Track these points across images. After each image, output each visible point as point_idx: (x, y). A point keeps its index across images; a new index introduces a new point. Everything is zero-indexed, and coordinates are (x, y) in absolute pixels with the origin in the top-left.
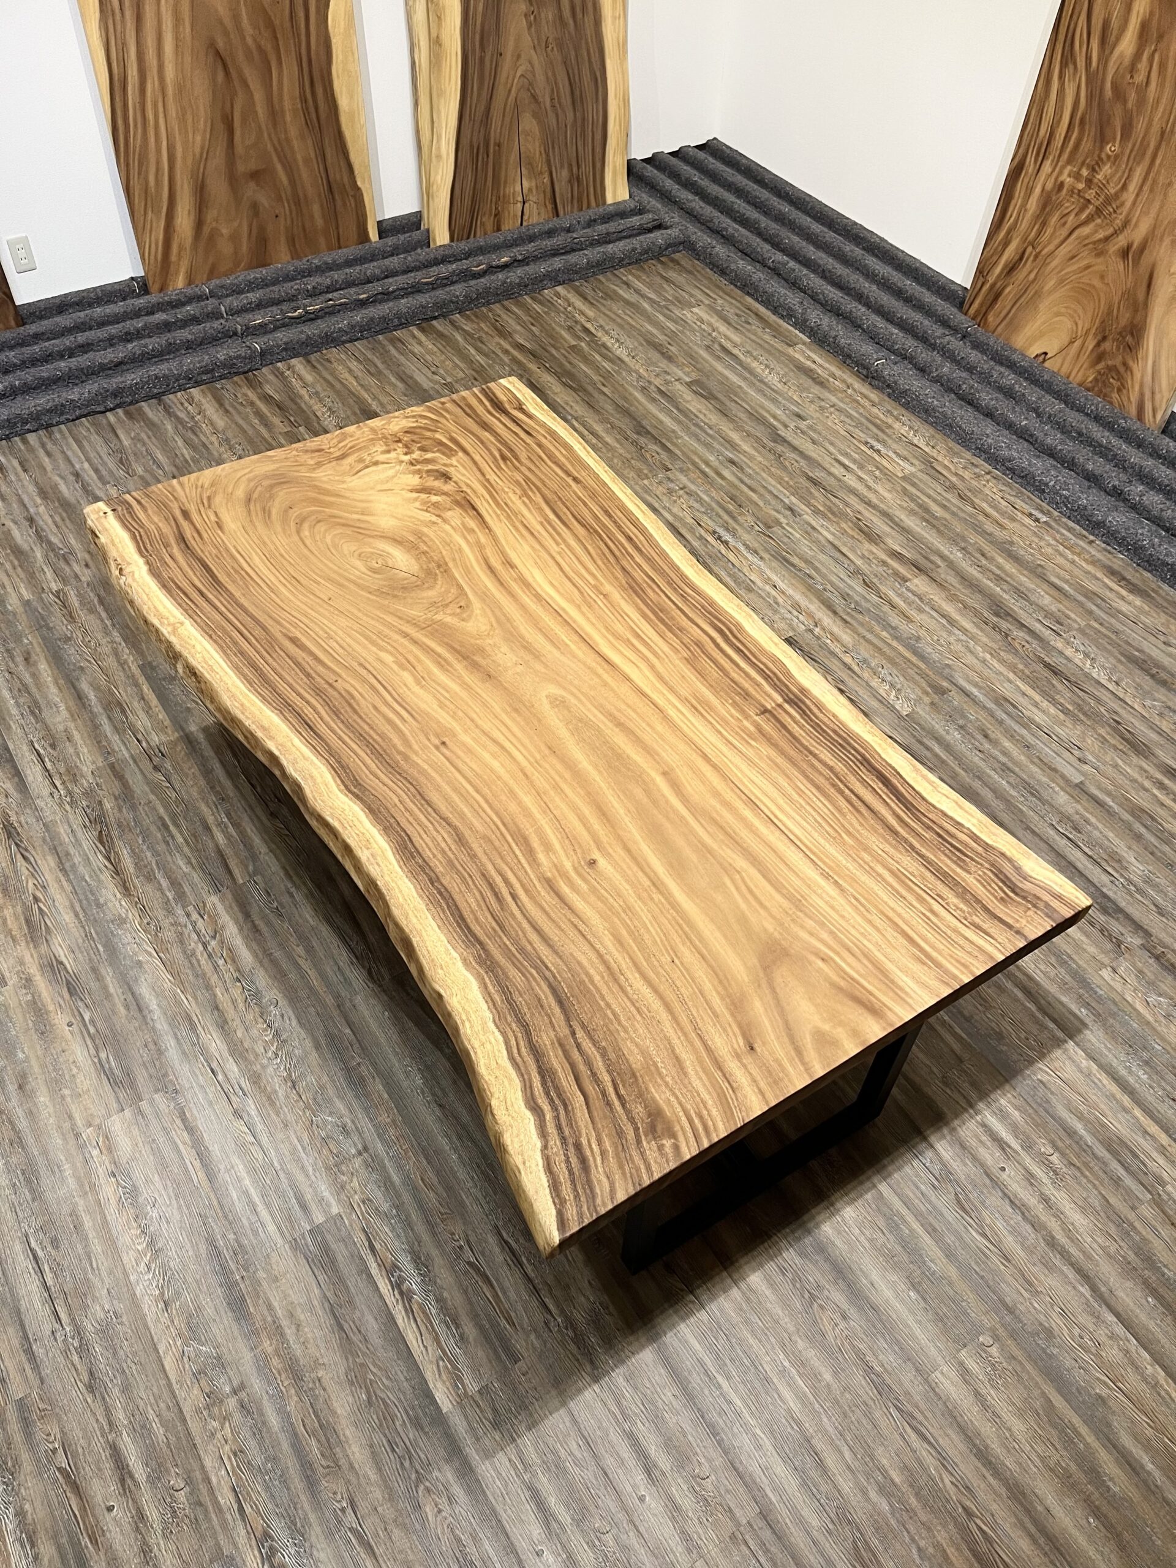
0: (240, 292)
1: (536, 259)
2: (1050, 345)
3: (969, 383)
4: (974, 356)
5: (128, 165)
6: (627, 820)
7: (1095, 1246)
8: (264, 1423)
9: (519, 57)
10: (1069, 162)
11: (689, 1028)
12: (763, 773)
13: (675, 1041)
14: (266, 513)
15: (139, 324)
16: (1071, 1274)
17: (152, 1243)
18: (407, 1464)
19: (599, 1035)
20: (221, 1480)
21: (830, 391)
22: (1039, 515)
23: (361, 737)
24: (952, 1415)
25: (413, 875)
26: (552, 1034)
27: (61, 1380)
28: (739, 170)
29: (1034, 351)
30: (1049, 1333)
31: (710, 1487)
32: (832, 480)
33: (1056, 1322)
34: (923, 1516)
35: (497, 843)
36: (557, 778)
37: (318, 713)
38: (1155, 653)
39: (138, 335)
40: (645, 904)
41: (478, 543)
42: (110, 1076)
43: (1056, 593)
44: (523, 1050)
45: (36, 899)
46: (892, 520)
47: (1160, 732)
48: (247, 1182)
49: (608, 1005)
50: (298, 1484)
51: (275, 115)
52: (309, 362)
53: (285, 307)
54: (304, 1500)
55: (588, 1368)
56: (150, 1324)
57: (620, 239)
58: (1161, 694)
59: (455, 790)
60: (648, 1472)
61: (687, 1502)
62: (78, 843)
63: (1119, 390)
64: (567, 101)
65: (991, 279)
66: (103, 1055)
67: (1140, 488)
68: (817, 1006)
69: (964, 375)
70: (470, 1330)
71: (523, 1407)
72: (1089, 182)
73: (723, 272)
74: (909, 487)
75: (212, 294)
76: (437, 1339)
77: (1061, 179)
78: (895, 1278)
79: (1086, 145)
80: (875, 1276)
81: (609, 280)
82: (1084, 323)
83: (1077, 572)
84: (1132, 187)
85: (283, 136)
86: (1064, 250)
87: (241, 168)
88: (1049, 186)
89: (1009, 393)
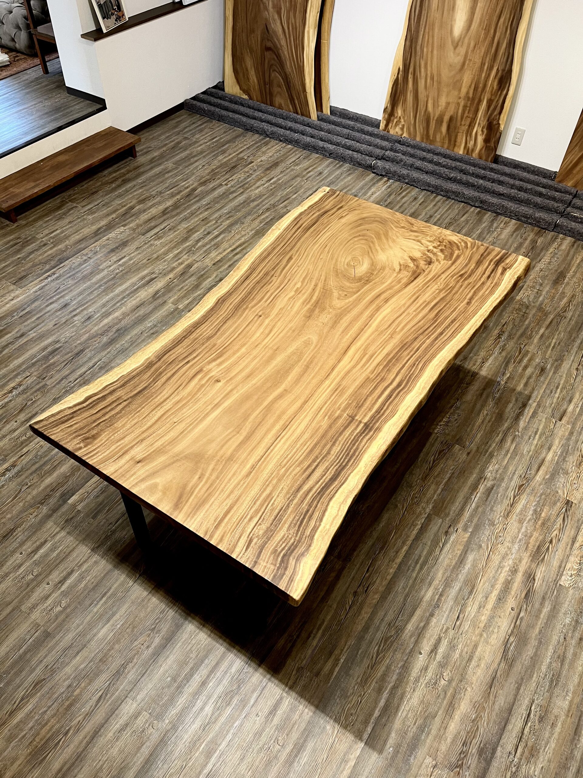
11: (141, 437)
19: (127, 409)
23: (248, 294)
24: (113, 712)
25: (185, 331)
26: (123, 394)
35: (214, 349)
36: (261, 356)
37: (255, 278)
41: (393, 287)
44: (112, 388)
49: (144, 407)
52: (575, 242)
59: (236, 328)
60: (60, 582)
61: (50, 601)
68: (171, 481)
71: (76, 528)
78: (174, 668)
80: (172, 657)
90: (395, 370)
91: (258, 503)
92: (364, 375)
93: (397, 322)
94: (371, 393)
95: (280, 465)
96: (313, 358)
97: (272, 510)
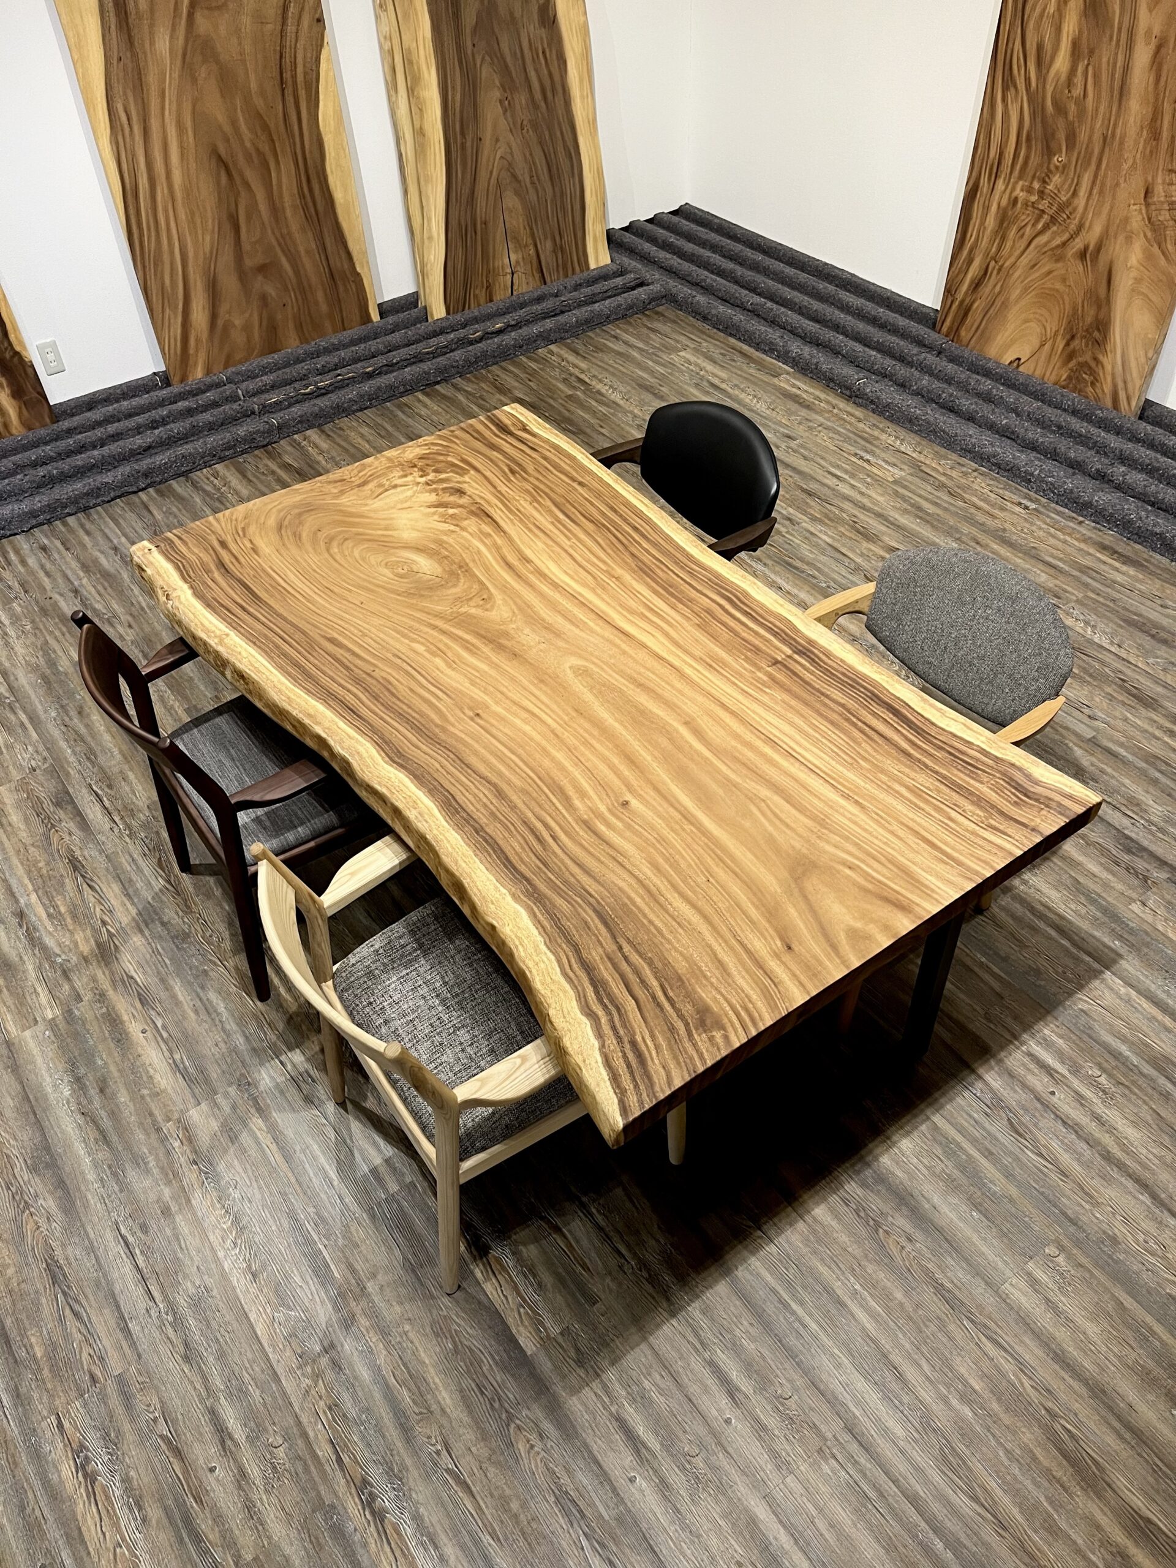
0: (257, 376)
1: (528, 322)
2: (1021, 350)
3: (948, 392)
4: (951, 368)
5: (144, 267)
6: (655, 765)
7: (1151, 1156)
8: (355, 1378)
9: (497, 140)
10: (1020, 178)
11: (728, 936)
12: (780, 716)
13: (716, 947)
14: (297, 536)
15: (164, 412)
16: (1130, 1184)
17: (236, 1220)
18: (496, 1405)
19: (644, 948)
20: (318, 1433)
21: (817, 413)
22: (1028, 504)
23: (401, 716)
24: (1025, 1322)
25: (459, 827)
26: (600, 950)
27: (158, 1353)
28: (712, 229)
29: (1007, 359)
30: (1114, 1240)
31: (794, 1406)
32: (825, 490)
33: (1120, 1229)
34: (1006, 1419)
35: (535, 795)
36: (586, 735)
37: (359, 699)
38: (1154, 616)
39: (163, 422)
40: (677, 834)
41: (495, 544)
42: (184, 1074)
43: (1052, 571)
44: (575, 966)
45: (104, 923)
46: (886, 520)
47: (1166, 686)
48: (322, 1160)
49: (650, 922)
50: (393, 1433)
51: (276, 210)
52: (323, 431)
53: (297, 385)
54: (399, 1444)
55: (665, 1305)
56: (241, 1296)
57: (604, 299)
58: (1163, 651)
59: (492, 753)
60: (732, 1396)
61: (772, 1421)
62: (139, 870)
63: (1093, 384)
64: (544, 177)
65: (960, 296)
66: (177, 1057)
67: (1123, 469)
68: (847, 907)
69: (945, 386)
70: (547, 1279)
71: (606, 1345)
72: (1041, 194)
73: (705, 318)
74: (901, 490)
75: (230, 381)
76: (516, 1288)
77: (1014, 194)
78: (956, 1201)
79: (1034, 160)
80: (936, 1199)
81: (597, 335)
82: (1052, 326)
83: (1069, 549)
84: (1083, 192)
85: (285, 231)
86: (1024, 261)
87: (249, 262)
88: (1004, 202)
89: (987, 398)
90: (693, 594)
91: (922, 805)
92: (690, 628)
93: (584, 563)
94: (732, 630)
95: (853, 765)
96: (622, 673)
97: (939, 791)
